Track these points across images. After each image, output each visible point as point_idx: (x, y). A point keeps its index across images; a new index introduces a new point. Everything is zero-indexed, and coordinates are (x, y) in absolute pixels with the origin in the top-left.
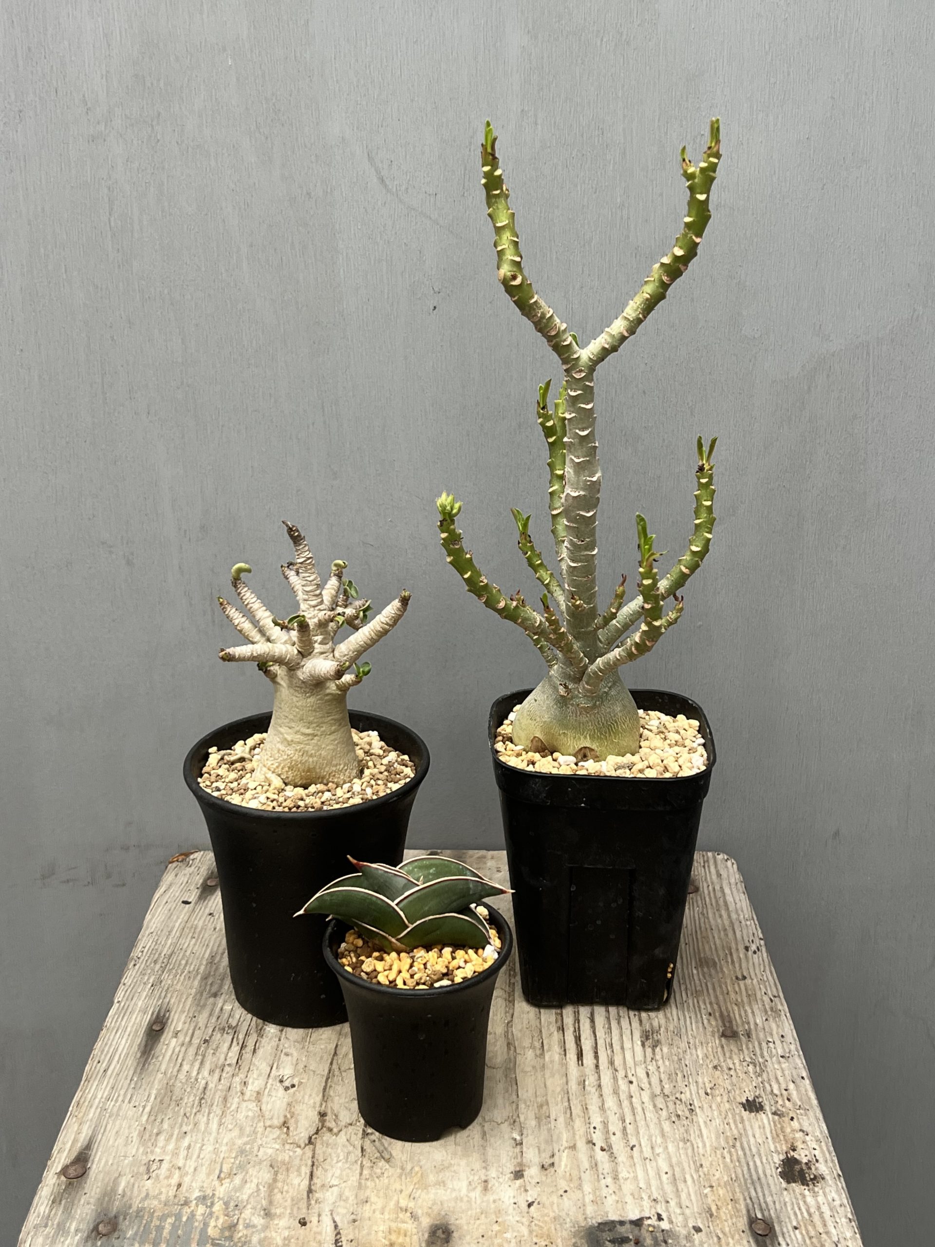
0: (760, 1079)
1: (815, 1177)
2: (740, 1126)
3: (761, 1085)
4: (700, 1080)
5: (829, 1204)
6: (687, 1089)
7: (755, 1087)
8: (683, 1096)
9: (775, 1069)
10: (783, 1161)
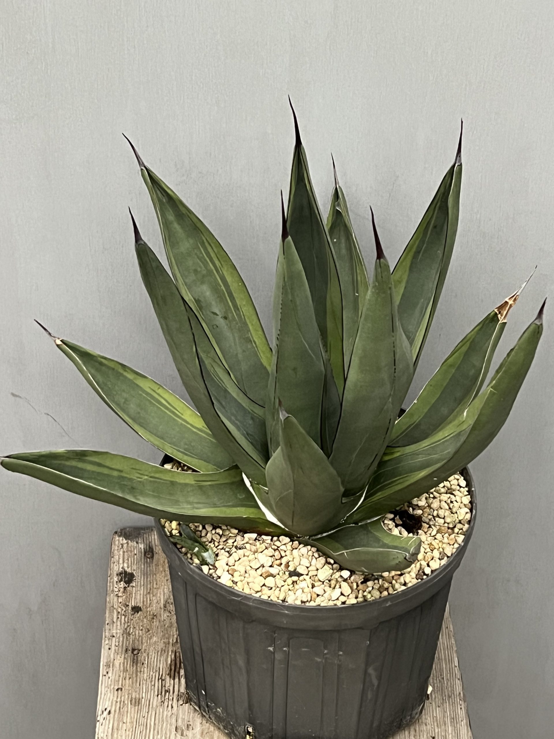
0: (129, 624)
1: (120, 576)
2: (145, 600)
3: (129, 621)
4: (158, 622)
5: (119, 563)
6: (165, 619)
7: (132, 620)
8: (169, 614)
9: (120, 630)
10: (131, 582)
